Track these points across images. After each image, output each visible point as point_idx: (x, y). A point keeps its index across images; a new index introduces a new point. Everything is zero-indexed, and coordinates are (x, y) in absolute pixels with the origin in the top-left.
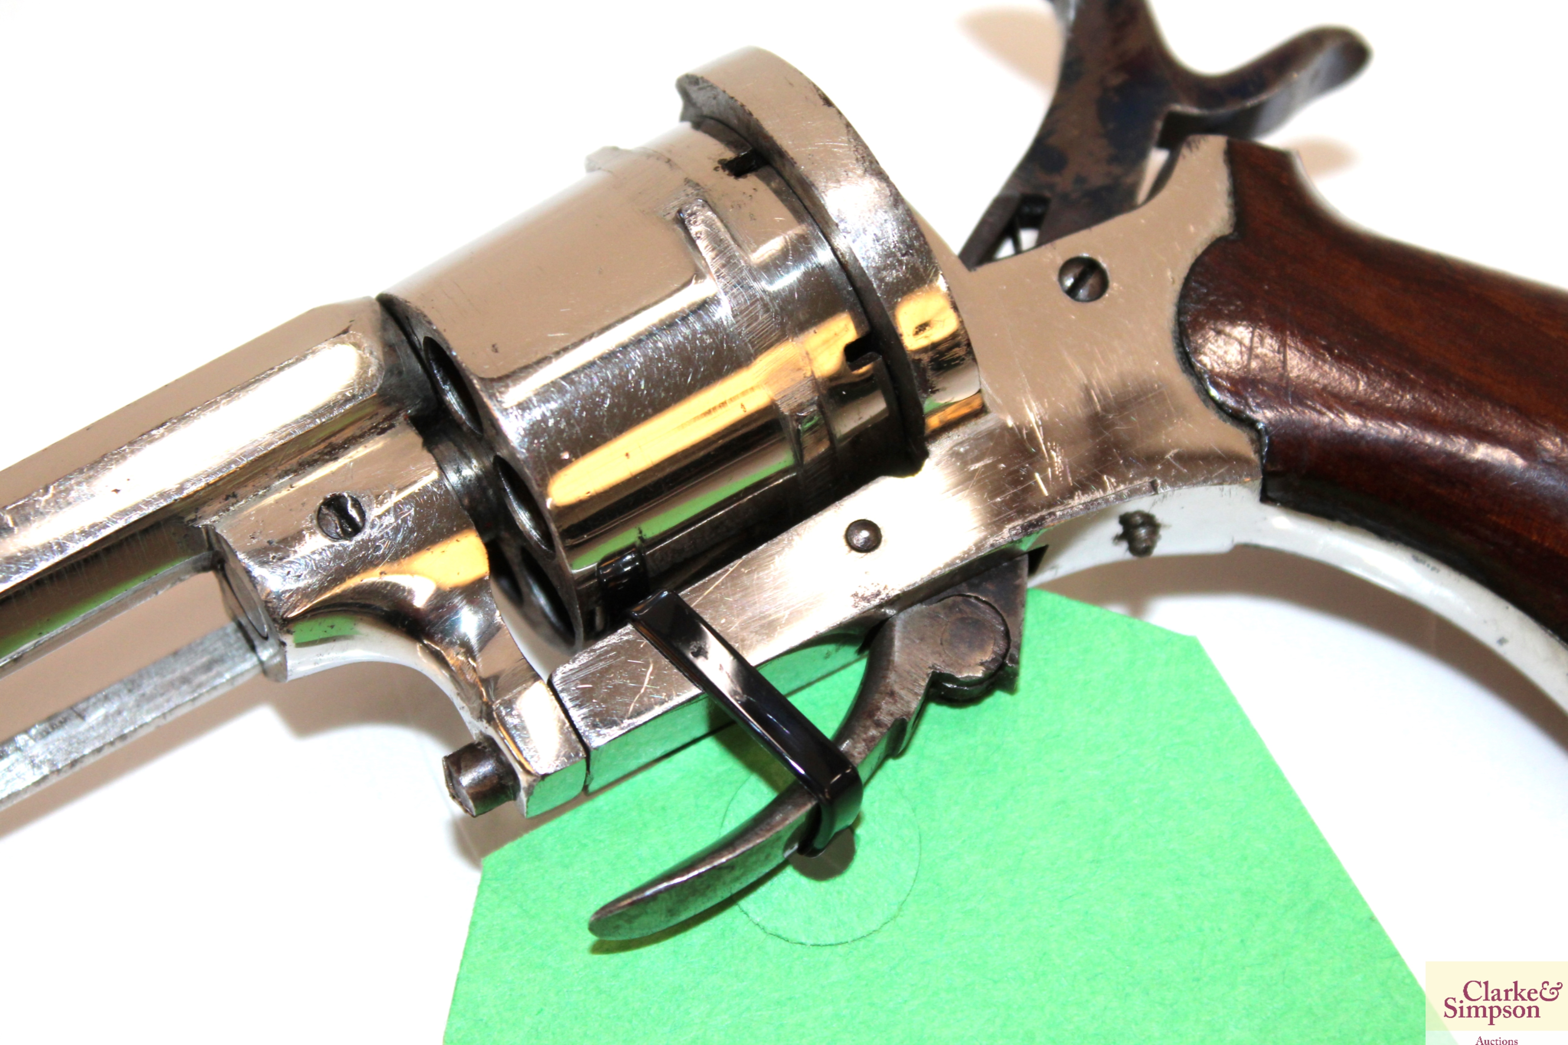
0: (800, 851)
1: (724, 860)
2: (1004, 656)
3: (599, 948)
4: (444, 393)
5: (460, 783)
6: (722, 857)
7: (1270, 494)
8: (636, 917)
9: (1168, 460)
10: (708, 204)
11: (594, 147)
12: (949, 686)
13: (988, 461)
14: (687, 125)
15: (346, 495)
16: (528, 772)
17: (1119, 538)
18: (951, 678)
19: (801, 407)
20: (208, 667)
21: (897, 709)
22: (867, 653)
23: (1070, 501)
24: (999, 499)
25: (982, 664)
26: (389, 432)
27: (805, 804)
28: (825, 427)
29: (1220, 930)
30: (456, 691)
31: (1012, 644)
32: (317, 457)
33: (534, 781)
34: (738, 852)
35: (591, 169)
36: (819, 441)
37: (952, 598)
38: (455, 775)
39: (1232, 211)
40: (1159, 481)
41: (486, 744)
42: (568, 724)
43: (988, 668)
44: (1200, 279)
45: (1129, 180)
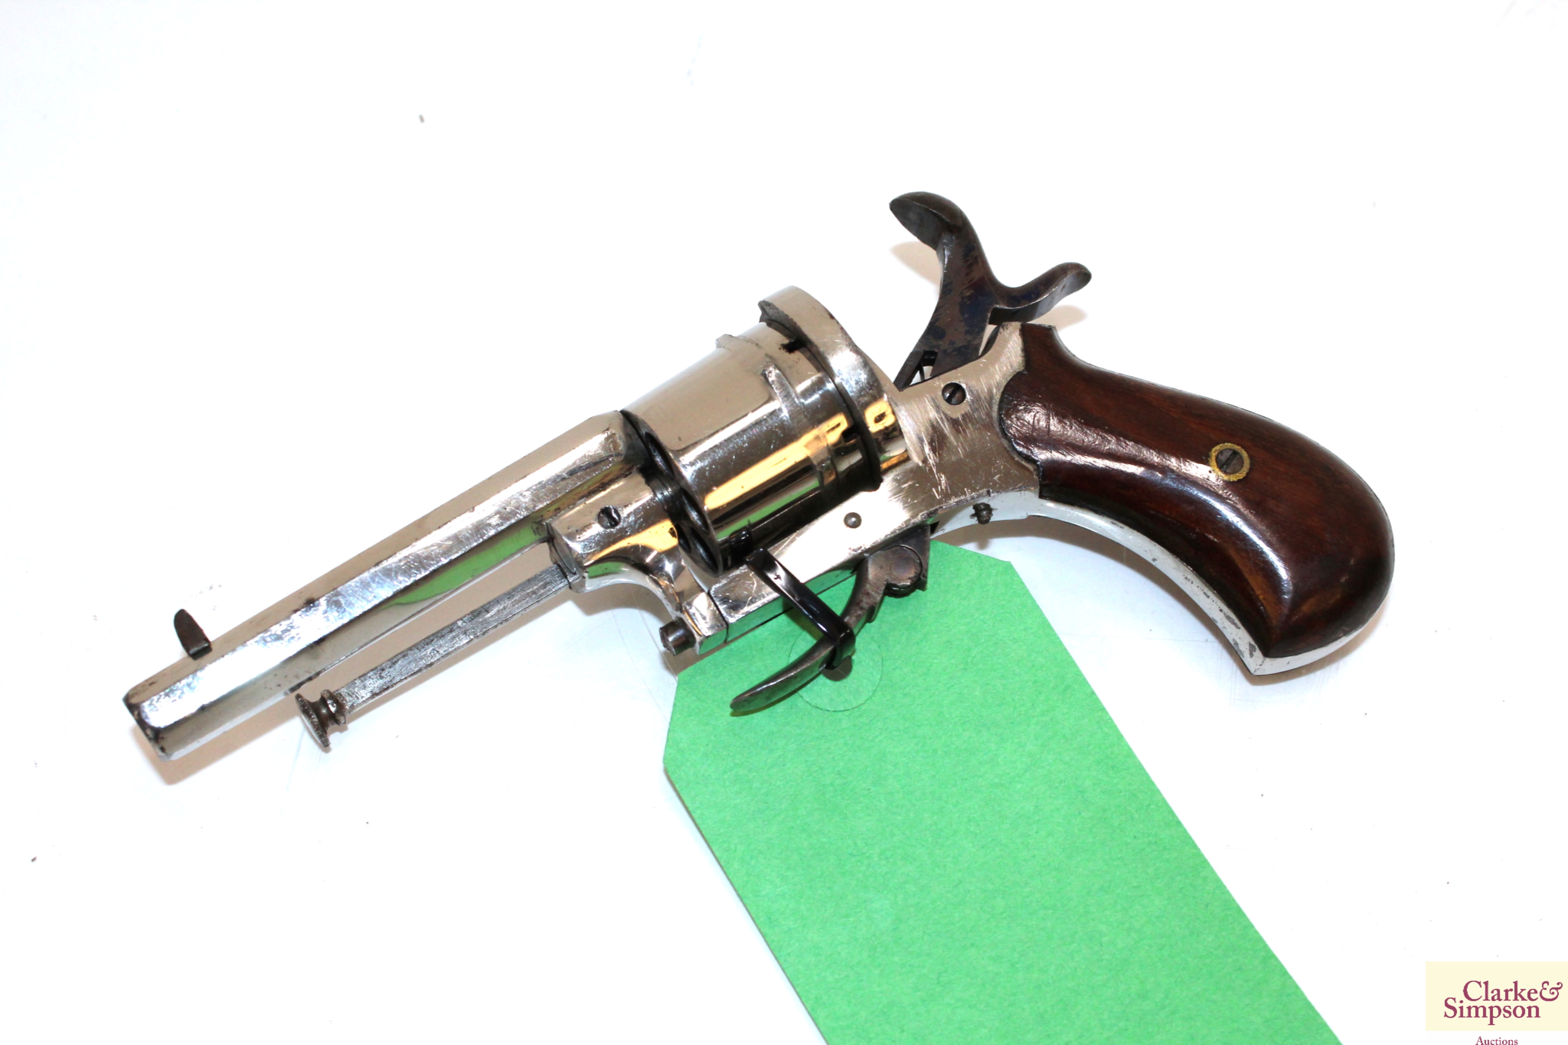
0: (826, 668)
1: (792, 674)
2: (920, 575)
3: (733, 715)
4: (654, 456)
5: (668, 640)
6: (791, 673)
7: (1044, 495)
8: (753, 701)
9: (995, 480)
10: (777, 367)
11: (720, 335)
12: (895, 589)
13: (910, 483)
14: (764, 324)
15: (611, 507)
16: (700, 635)
17: (973, 516)
18: (895, 586)
19: (823, 461)
20: (544, 586)
21: (871, 601)
22: (856, 572)
23: (949, 501)
24: (915, 501)
25: (910, 578)
26: (629, 476)
27: (829, 647)
28: (833, 466)
29: (1022, 699)
30: (665, 597)
31: (923, 570)
32: (596, 489)
33: (703, 639)
34: (798, 670)
35: (719, 346)
36: (830, 475)
37: (895, 548)
38: (666, 636)
39: (1024, 359)
40: (991, 491)
41: (679, 622)
42: (718, 612)
43: (912, 580)
44: (1009, 393)
45: (975, 343)
